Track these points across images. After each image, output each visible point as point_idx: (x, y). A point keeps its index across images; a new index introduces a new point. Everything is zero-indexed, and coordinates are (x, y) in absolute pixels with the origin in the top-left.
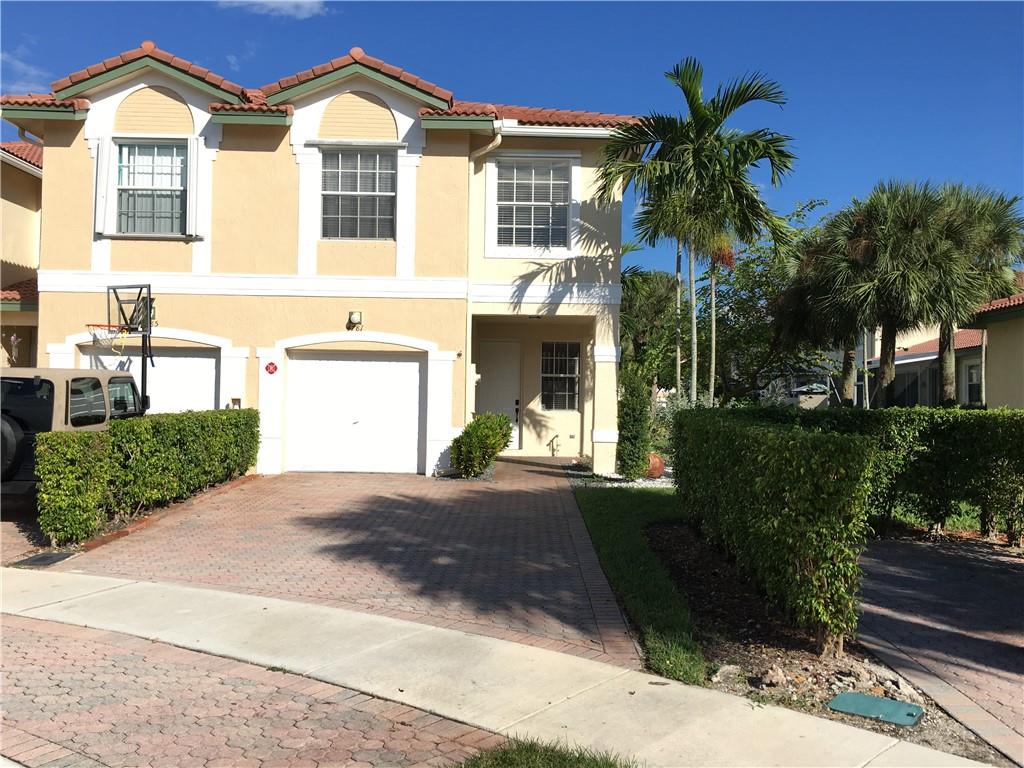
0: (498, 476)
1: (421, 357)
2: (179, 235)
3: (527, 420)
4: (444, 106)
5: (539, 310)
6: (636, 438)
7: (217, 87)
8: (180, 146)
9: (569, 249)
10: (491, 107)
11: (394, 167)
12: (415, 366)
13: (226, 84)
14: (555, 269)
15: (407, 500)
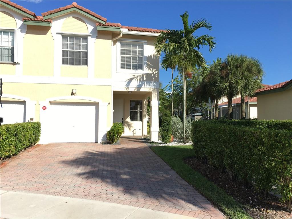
0: (121, 143)
1: (96, 105)
2: (11, 62)
3: (126, 125)
4: (104, 23)
5: (135, 90)
6: (168, 130)
7: (26, 12)
8: (12, 32)
9: (143, 70)
10: (119, 24)
11: (87, 42)
12: (94, 107)
13: (29, 12)
14: (139, 77)
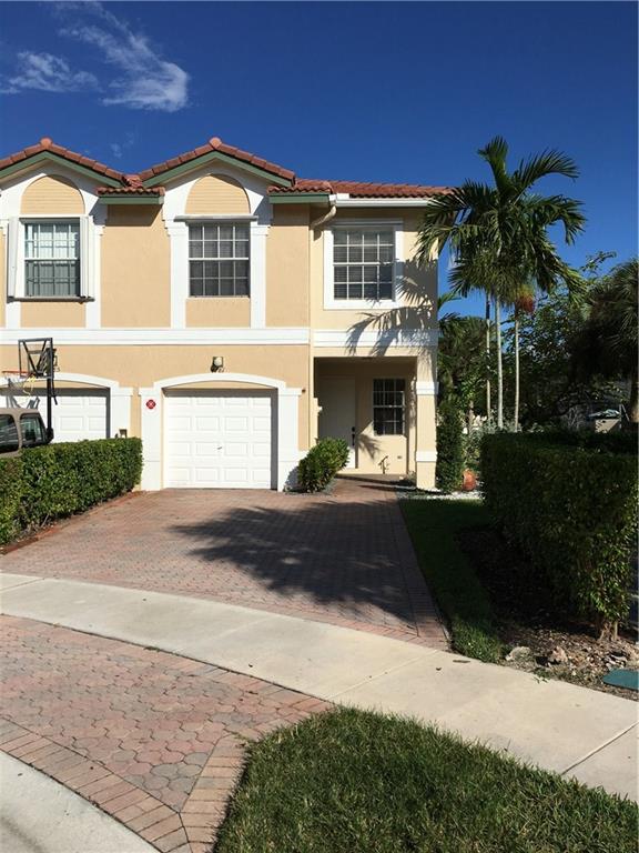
0: (338, 490)
1: (272, 393)
2: (75, 297)
3: (363, 445)
4: (288, 184)
5: (372, 352)
6: (451, 458)
7: (103, 174)
8: (74, 224)
9: (394, 301)
10: (326, 184)
11: (248, 235)
12: (268, 401)
13: (110, 172)
14: (382, 318)
15: (262, 511)
